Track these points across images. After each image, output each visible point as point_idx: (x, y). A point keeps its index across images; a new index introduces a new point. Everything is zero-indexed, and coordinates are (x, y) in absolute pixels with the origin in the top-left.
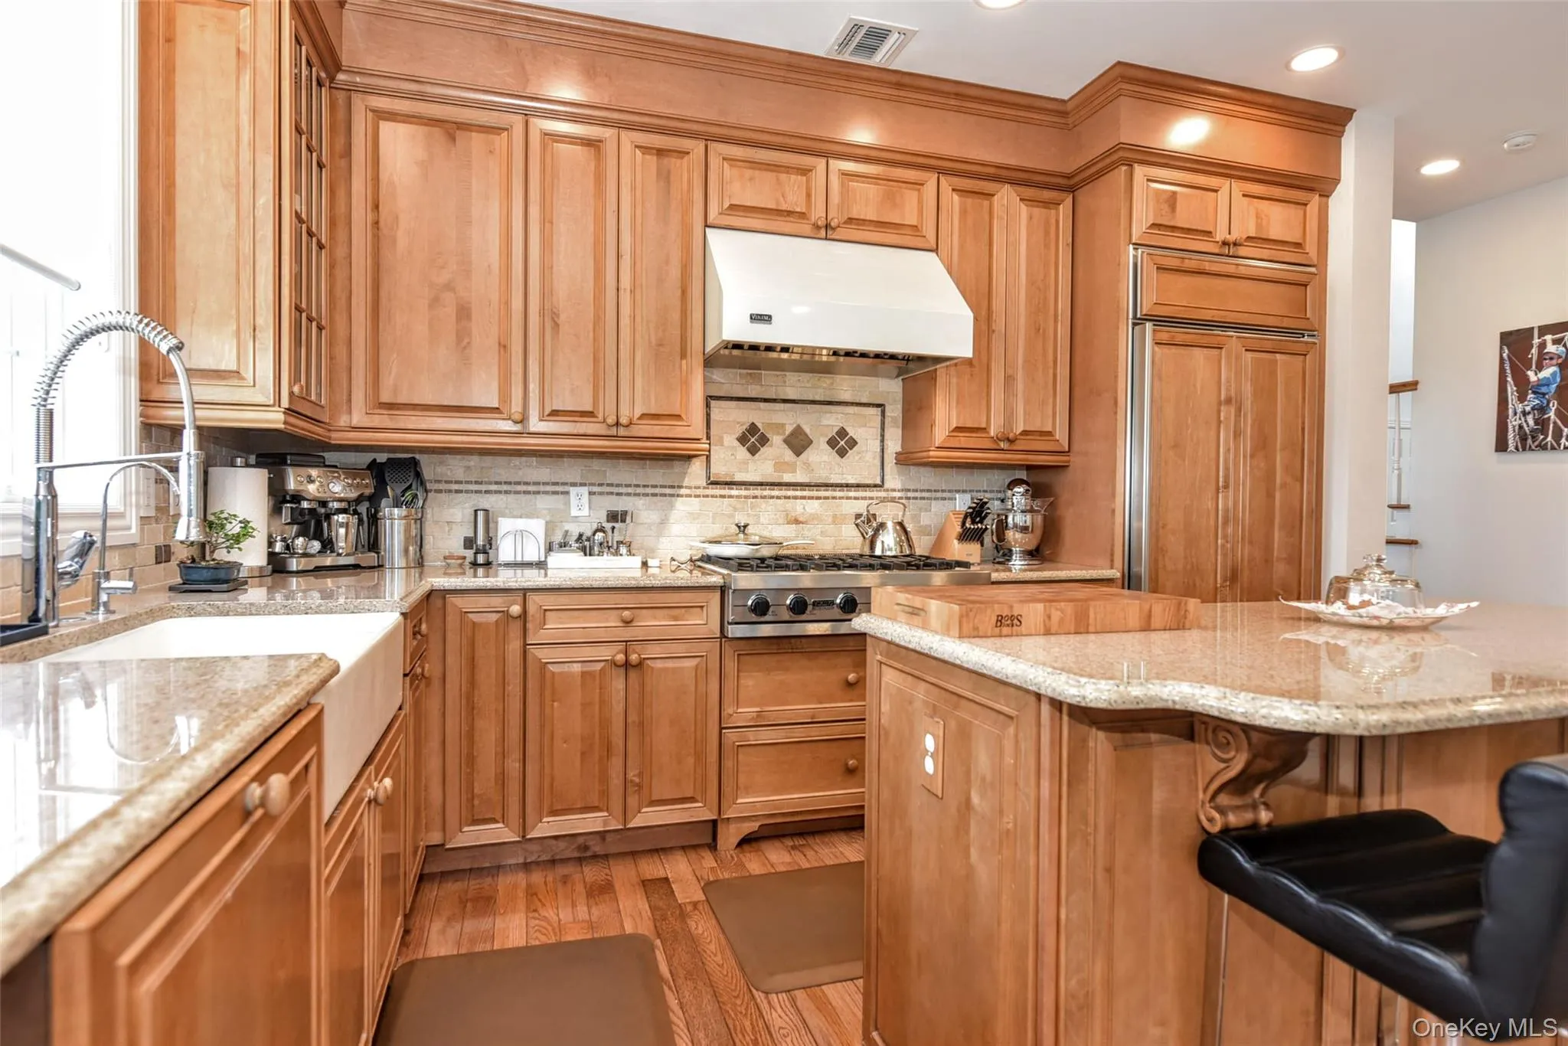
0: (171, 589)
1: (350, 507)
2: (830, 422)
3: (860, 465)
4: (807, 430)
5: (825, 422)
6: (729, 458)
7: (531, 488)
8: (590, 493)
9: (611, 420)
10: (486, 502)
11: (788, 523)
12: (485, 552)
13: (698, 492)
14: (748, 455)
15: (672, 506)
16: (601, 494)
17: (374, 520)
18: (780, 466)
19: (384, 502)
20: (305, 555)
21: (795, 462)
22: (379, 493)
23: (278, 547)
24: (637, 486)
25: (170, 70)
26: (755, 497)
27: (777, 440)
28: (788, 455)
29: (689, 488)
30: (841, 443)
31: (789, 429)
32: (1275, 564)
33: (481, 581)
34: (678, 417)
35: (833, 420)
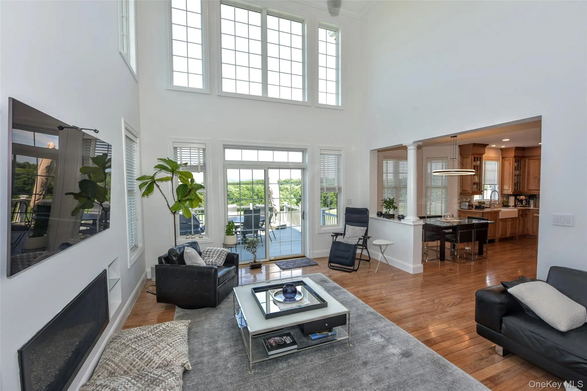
20: (519, 205)
23: (516, 204)
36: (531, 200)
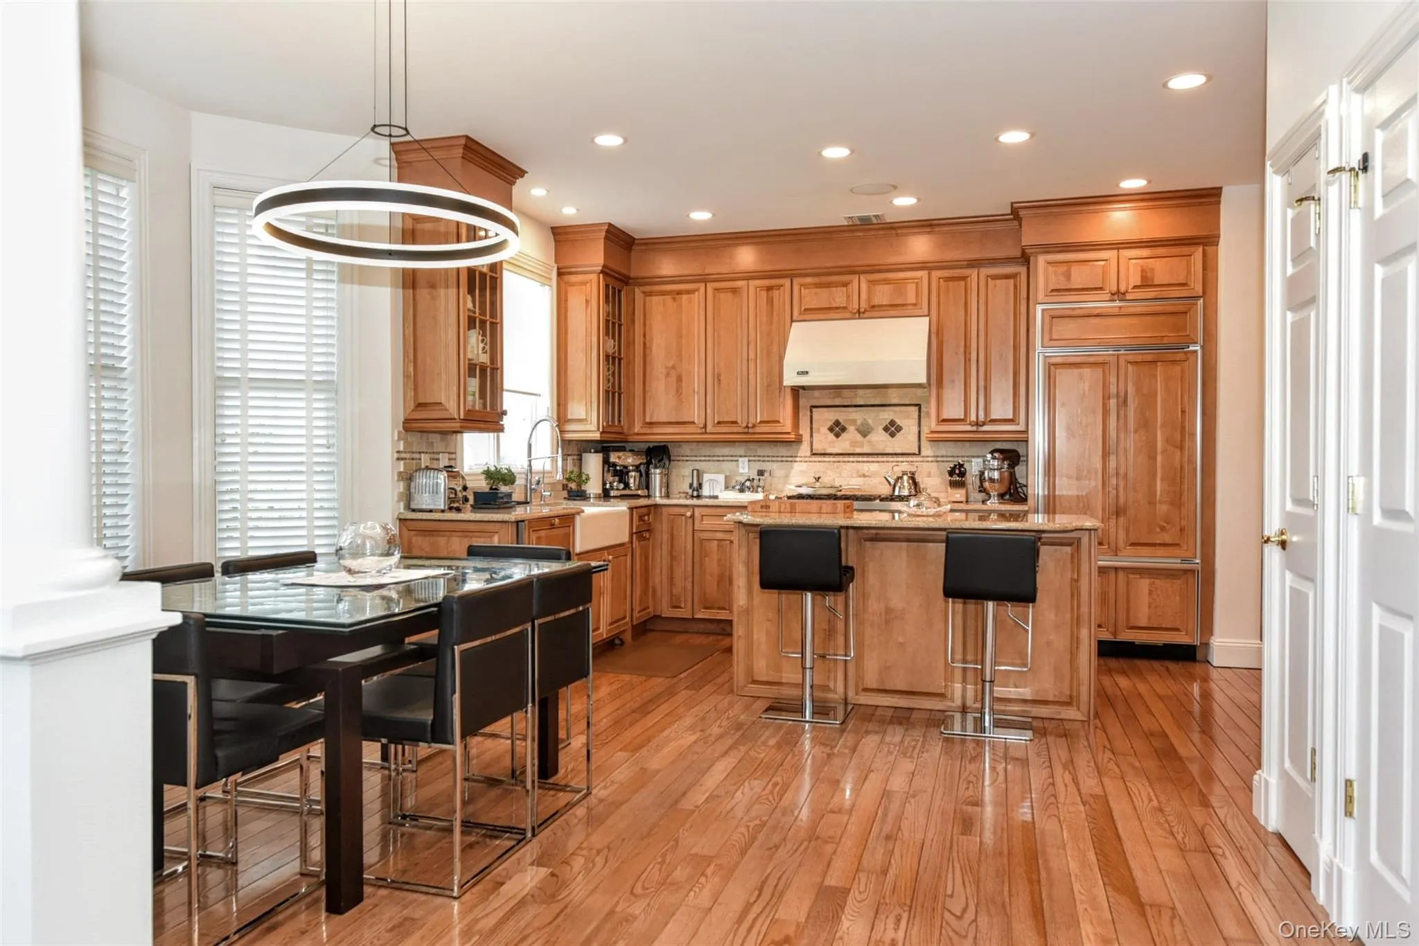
0: (565, 498)
1: (637, 468)
2: (886, 417)
3: (906, 440)
4: (870, 422)
5: (881, 417)
6: (824, 440)
7: (721, 459)
8: (749, 461)
9: (744, 425)
10: (699, 466)
11: (859, 476)
12: (697, 490)
13: (807, 459)
14: (834, 438)
15: (792, 468)
16: (755, 461)
17: (648, 474)
18: (853, 444)
19: (651, 466)
20: (618, 489)
21: (863, 442)
22: (649, 463)
23: (608, 486)
24: (773, 456)
25: (566, 311)
26: (839, 462)
27: (851, 429)
28: (859, 437)
29: (801, 457)
30: (892, 429)
31: (859, 422)
32: (1158, 505)
33: (695, 502)
34: (778, 422)
35: (886, 415)
36: (656, 467)
